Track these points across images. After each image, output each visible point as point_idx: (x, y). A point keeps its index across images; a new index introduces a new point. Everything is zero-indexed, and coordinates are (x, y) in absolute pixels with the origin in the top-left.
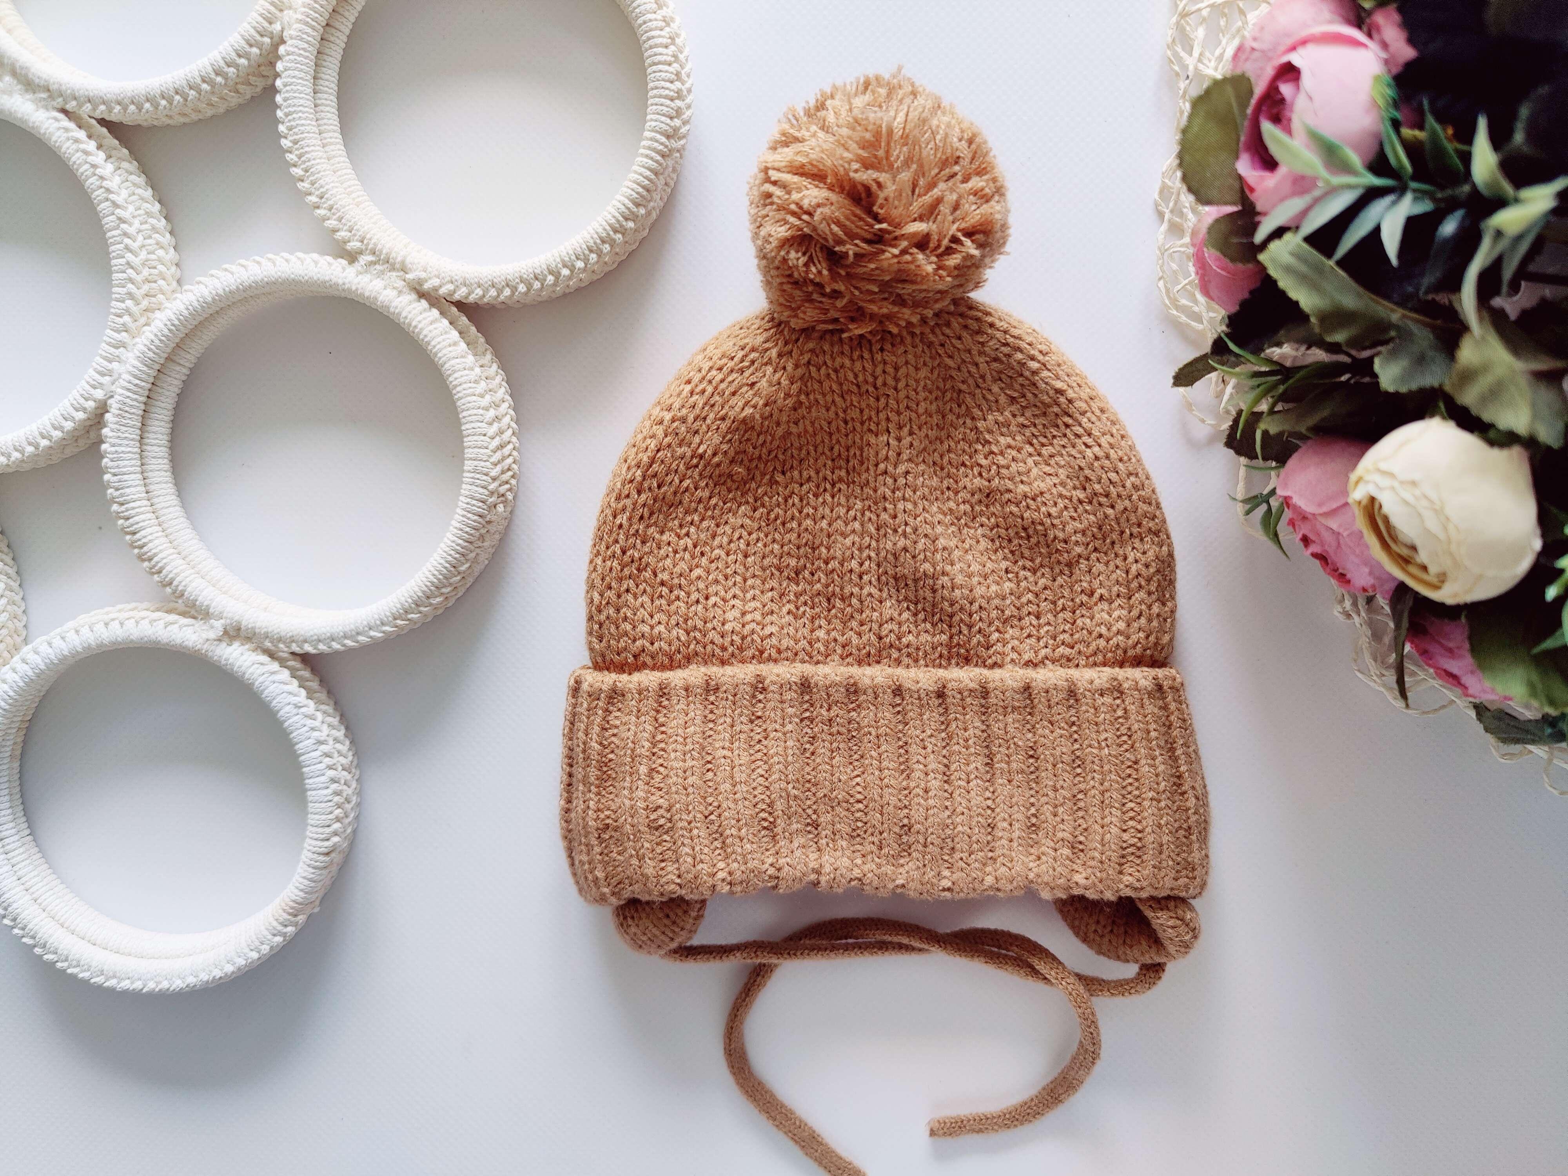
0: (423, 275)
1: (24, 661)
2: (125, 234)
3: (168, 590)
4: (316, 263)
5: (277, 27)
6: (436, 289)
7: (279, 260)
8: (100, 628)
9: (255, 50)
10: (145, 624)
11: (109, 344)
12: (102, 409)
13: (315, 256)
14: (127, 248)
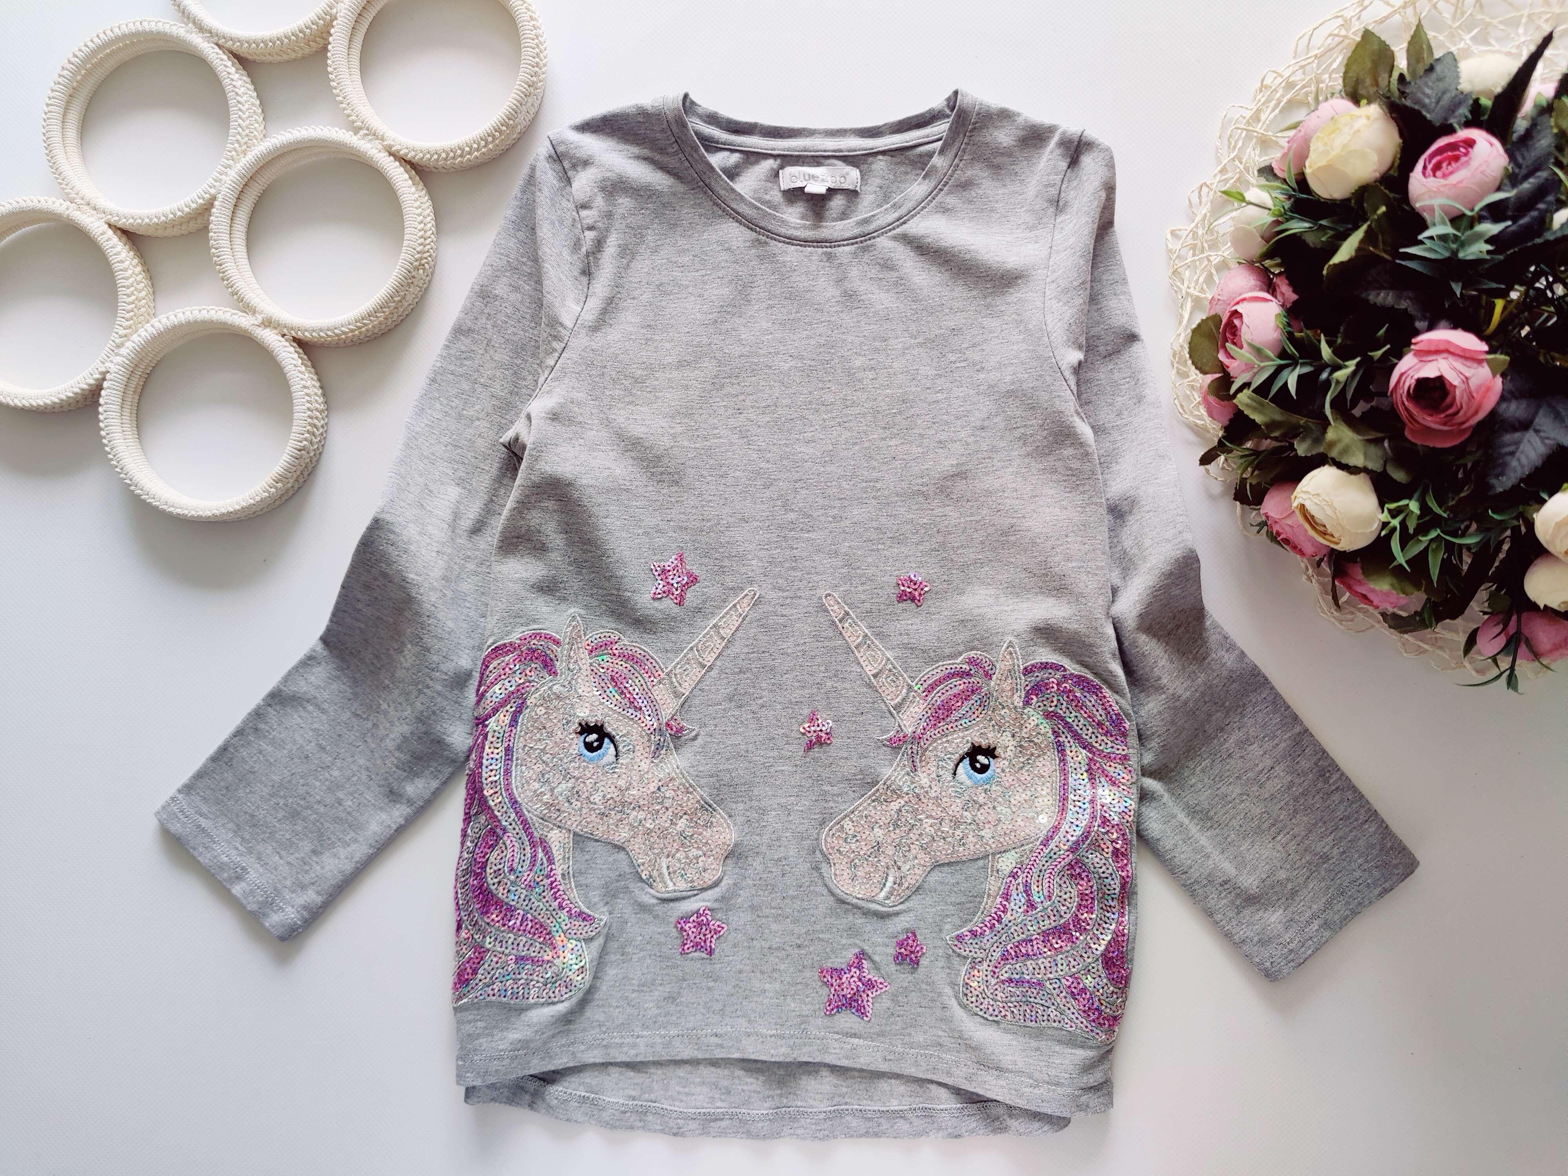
0: (392, 143)
1: (152, 326)
2: (240, 110)
3: (235, 297)
4: (337, 132)
5: (334, 11)
6: (398, 151)
7: (318, 130)
8: (196, 313)
9: (321, 22)
10: (220, 313)
11: (222, 166)
12: (214, 198)
13: (337, 129)
14: (240, 117)
